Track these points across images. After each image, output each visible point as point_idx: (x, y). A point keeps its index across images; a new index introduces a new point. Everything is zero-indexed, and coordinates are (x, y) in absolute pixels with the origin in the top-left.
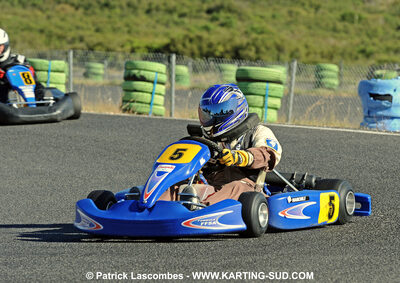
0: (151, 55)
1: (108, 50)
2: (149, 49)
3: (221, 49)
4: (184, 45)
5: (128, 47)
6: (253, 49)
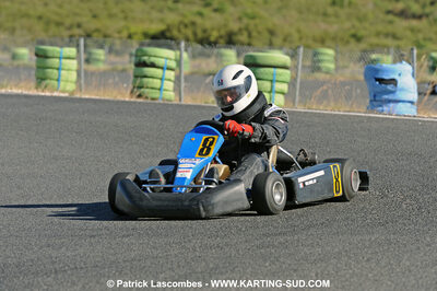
1: (105, 36)
3: (215, 34)
4: (179, 31)
5: (125, 34)
6: (245, 34)
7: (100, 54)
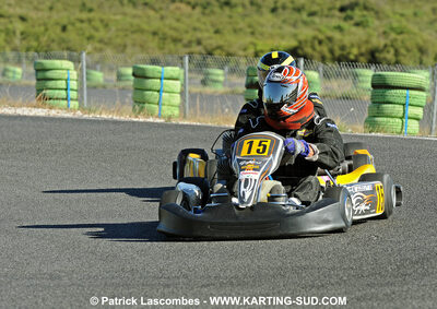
1: (229, 54)
3: (355, 51)
4: (314, 49)
5: (251, 51)
6: (392, 51)
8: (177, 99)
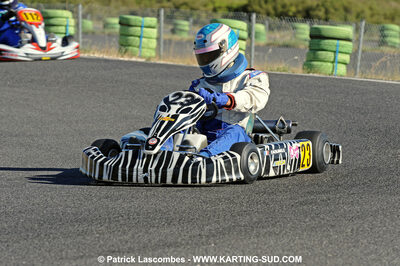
0: (231, 14)
1: (192, 9)
2: (229, 9)
3: (293, 9)
5: (211, 7)
6: (323, 10)
7: (185, 25)
8: (154, 43)
